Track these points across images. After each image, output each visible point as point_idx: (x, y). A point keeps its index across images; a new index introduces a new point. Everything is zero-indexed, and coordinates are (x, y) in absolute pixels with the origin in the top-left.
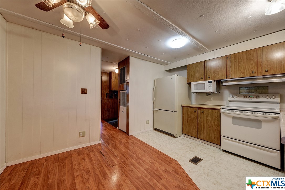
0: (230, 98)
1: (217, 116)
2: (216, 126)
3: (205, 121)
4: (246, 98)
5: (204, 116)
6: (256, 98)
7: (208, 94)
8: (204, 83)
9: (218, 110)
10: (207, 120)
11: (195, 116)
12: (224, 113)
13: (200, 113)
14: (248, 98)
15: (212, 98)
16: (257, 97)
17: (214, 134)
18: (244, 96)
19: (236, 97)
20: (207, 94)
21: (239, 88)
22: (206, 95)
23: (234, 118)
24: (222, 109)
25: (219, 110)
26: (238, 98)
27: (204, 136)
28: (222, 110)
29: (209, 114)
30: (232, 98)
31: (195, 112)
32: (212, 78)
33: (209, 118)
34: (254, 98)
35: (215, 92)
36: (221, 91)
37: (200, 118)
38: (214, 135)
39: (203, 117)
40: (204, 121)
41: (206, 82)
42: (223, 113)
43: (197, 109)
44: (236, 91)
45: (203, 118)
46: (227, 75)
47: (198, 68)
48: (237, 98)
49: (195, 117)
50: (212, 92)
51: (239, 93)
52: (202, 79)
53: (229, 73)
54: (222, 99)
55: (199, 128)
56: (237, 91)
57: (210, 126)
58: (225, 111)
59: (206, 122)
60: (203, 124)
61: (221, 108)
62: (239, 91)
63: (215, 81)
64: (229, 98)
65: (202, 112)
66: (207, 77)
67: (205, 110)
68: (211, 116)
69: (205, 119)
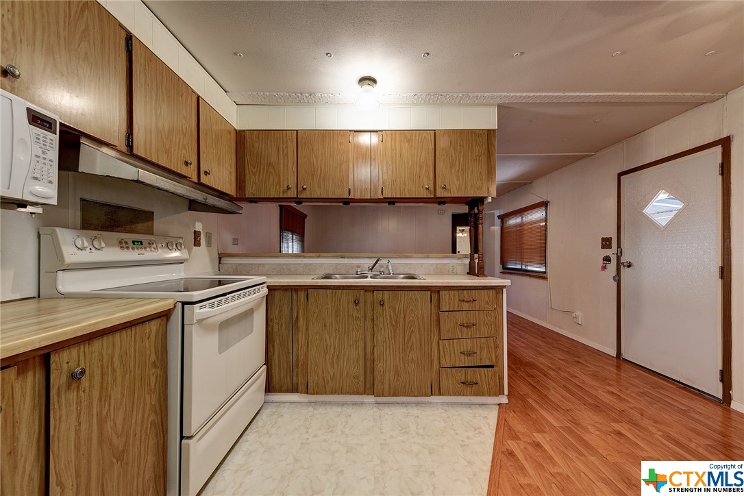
0: (73, 248)
3: (89, 440)
4: (127, 248)
5: (84, 404)
6: (151, 248)
10: (101, 425)
14: (133, 248)
16: (152, 246)
17: (141, 479)
19: (98, 245)
21: (78, 200)
26: (105, 249)
28: (197, 310)
30: (81, 249)
33: (116, 393)
39: (74, 415)
45: (73, 424)
48: (99, 249)
51: (78, 226)
56: (71, 211)
57: (121, 443)
58: (207, 309)
59: (95, 442)
62: (78, 213)
64: (64, 248)
67: (87, 350)
68: (127, 376)
69: (90, 427)
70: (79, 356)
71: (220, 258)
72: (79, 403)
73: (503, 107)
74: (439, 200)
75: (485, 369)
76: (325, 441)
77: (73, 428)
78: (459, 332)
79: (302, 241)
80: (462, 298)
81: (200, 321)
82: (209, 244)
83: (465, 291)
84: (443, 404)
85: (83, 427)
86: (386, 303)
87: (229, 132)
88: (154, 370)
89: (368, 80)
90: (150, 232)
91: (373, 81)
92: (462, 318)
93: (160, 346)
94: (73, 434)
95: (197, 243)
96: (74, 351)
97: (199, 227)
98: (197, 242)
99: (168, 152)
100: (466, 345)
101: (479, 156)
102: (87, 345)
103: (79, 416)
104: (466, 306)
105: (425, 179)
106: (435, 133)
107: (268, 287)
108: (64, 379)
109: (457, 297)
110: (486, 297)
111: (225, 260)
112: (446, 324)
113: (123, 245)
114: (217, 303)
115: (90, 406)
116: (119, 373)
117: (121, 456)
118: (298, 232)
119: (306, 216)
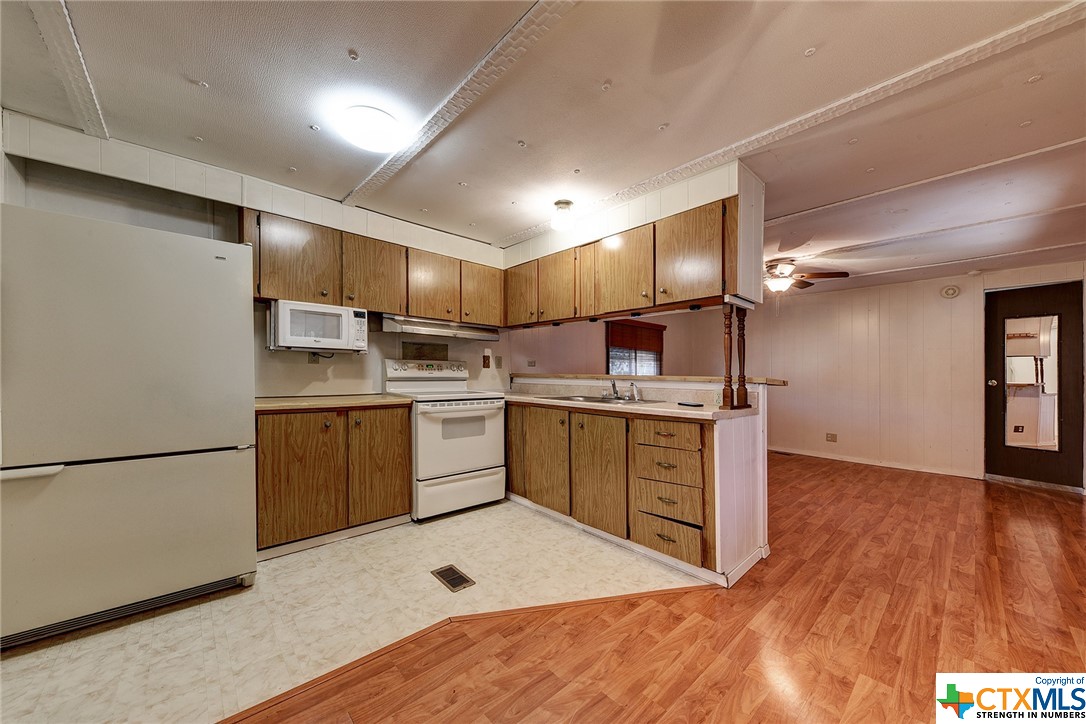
0: (391, 370)
1: (399, 428)
2: (399, 460)
3: (365, 453)
4: (423, 369)
5: (362, 437)
6: (438, 369)
8: (339, 316)
9: (404, 409)
12: (426, 413)
14: (426, 370)
15: (329, 370)
16: (440, 368)
18: (418, 366)
19: (403, 368)
20: (313, 353)
21: (401, 344)
22: (307, 357)
23: (446, 422)
25: (409, 406)
26: (409, 370)
28: (417, 407)
29: (378, 424)
31: (327, 428)
32: (367, 304)
33: (378, 438)
34: (435, 369)
38: (392, 492)
39: (358, 440)
41: (346, 312)
42: (424, 413)
44: (396, 352)
45: (358, 443)
48: (405, 370)
52: (325, 295)
53: (405, 300)
56: (398, 350)
57: (381, 463)
59: (367, 456)
61: (413, 402)
63: (369, 313)
65: (356, 422)
66: (346, 295)
68: (384, 432)
69: (365, 448)
70: (360, 415)
71: (512, 379)
72: (360, 435)
73: (746, 158)
74: (690, 304)
75: (685, 527)
76: (560, 556)
78: (657, 473)
79: (659, 360)
80: (658, 430)
81: (422, 413)
82: (499, 364)
83: (662, 423)
84: (645, 556)
85: (362, 446)
86: (585, 427)
87: (494, 276)
88: (400, 435)
89: (563, 203)
90: (445, 359)
91: (568, 203)
92: (659, 455)
94: (357, 447)
95: (486, 364)
97: (488, 352)
99: (433, 308)
100: (666, 491)
101: (710, 241)
104: (663, 441)
105: (644, 285)
106: (654, 226)
107: (506, 402)
108: (354, 423)
109: (652, 428)
110: (687, 432)
111: (517, 380)
112: (642, 457)
113: (420, 367)
114: (440, 405)
115: (365, 439)
116: (379, 429)
117: (381, 470)
118: (647, 349)
119: (665, 328)
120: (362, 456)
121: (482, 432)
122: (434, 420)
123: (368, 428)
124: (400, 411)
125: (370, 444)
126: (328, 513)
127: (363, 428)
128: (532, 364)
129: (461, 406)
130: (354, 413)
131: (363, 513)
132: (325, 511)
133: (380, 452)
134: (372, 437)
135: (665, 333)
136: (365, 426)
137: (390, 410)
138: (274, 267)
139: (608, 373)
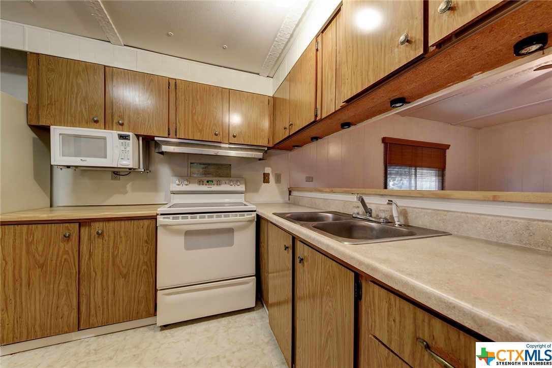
0: (175, 185)
1: (145, 238)
2: (145, 267)
3: (108, 261)
4: (203, 184)
5: (106, 246)
6: (217, 184)
7: (116, 173)
8: (105, 139)
9: (150, 221)
10: (114, 258)
11: (66, 252)
12: (167, 225)
13: (89, 239)
14: (206, 185)
15: (128, 185)
16: (219, 183)
17: (137, 294)
18: (200, 182)
19: (187, 183)
20: (114, 172)
21: (189, 164)
22: (110, 175)
23: (188, 233)
24: (162, 214)
25: (154, 218)
26: (190, 185)
27: (105, 310)
28: (160, 219)
29: (122, 235)
30: (178, 185)
31: (67, 238)
32: (131, 127)
33: (122, 248)
34: (214, 185)
35: (139, 168)
36: (152, 168)
37: (90, 255)
38: (136, 296)
39: (101, 249)
40: (102, 262)
41: (111, 135)
42: (165, 226)
43: (77, 225)
44: (184, 170)
45: (101, 252)
46: (169, 128)
47: (80, 81)
48: (187, 185)
49: (65, 257)
50: (130, 169)
51: (189, 175)
52: (96, 122)
53: (175, 125)
54: (155, 187)
55: (83, 291)
56: (186, 169)
57: (125, 271)
58: (170, 220)
59: (111, 263)
60: (99, 273)
61: (157, 214)
62: (189, 169)
63: (138, 136)
64: (171, 184)
65: (98, 233)
66: (115, 121)
67: (107, 225)
68: (129, 242)
69: (108, 256)
70: (103, 226)
71: (290, 192)
72: (103, 245)
77: (100, 254)
85: (105, 255)
88: (146, 244)
90: (226, 175)
93: (151, 233)
94: (100, 255)
96: (101, 224)
97: (268, 170)
98: (266, 180)
99: (201, 131)
102: (107, 223)
103: (103, 250)
107: (257, 215)
111: (295, 193)
114: (183, 218)
115: (108, 248)
116: (123, 239)
117: (124, 277)
118: (429, 166)
119: (448, 147)
120: (105, 263)
121: (231, 244)
122: (176, 232)
123: (112, 238)
124: (146, 222)
125: (113, 253)
126: (69, 316)
127: (106, 238)
128: (310, 179)
129: (206, 218)
130: (97, 224)
131: (105, 316)
132: (66, 313)
133: (124, 261)
134: (115, 247)
135: (449, 153)
136: (109, 236)
137: (135, 221)
138: (51, 100)
139: (386, 187)
